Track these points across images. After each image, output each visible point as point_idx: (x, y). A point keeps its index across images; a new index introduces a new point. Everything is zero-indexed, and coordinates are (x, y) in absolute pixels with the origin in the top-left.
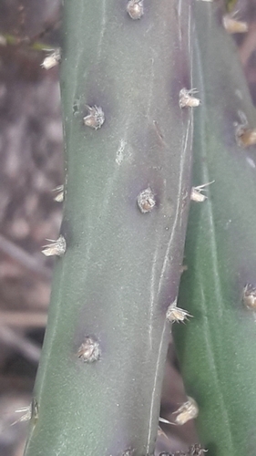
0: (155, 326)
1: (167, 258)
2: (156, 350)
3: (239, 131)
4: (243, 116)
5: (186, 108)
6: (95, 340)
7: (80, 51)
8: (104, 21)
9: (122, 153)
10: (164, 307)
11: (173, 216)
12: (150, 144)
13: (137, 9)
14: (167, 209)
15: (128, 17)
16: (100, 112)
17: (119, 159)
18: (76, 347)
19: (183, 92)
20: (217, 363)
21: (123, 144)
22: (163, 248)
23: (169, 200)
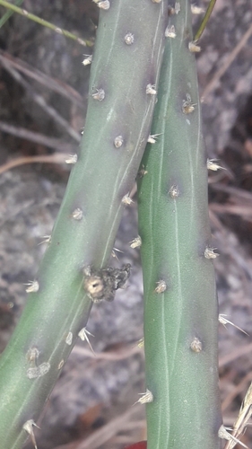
0: (114, 205)
1: (126, 172)
2: (113, 217)
3: (185, 105)
4: (189, 97)
5: (150, 95)
6: (81, 209)
7: (100, 58)
8: (113, 44)
9: (111, 115)
10: (121, 196)
11: (133, 151)
12: (126, 112)
13: (128, 39)
14: (130, 147)
15: (125, 43)
16: (103, 92)
17: (109, 118)
18: (72, 211)
19: (149, 86)
20: (153, 222)
21: (112, 111)
22: (125, 166)
23: (132, 142)
